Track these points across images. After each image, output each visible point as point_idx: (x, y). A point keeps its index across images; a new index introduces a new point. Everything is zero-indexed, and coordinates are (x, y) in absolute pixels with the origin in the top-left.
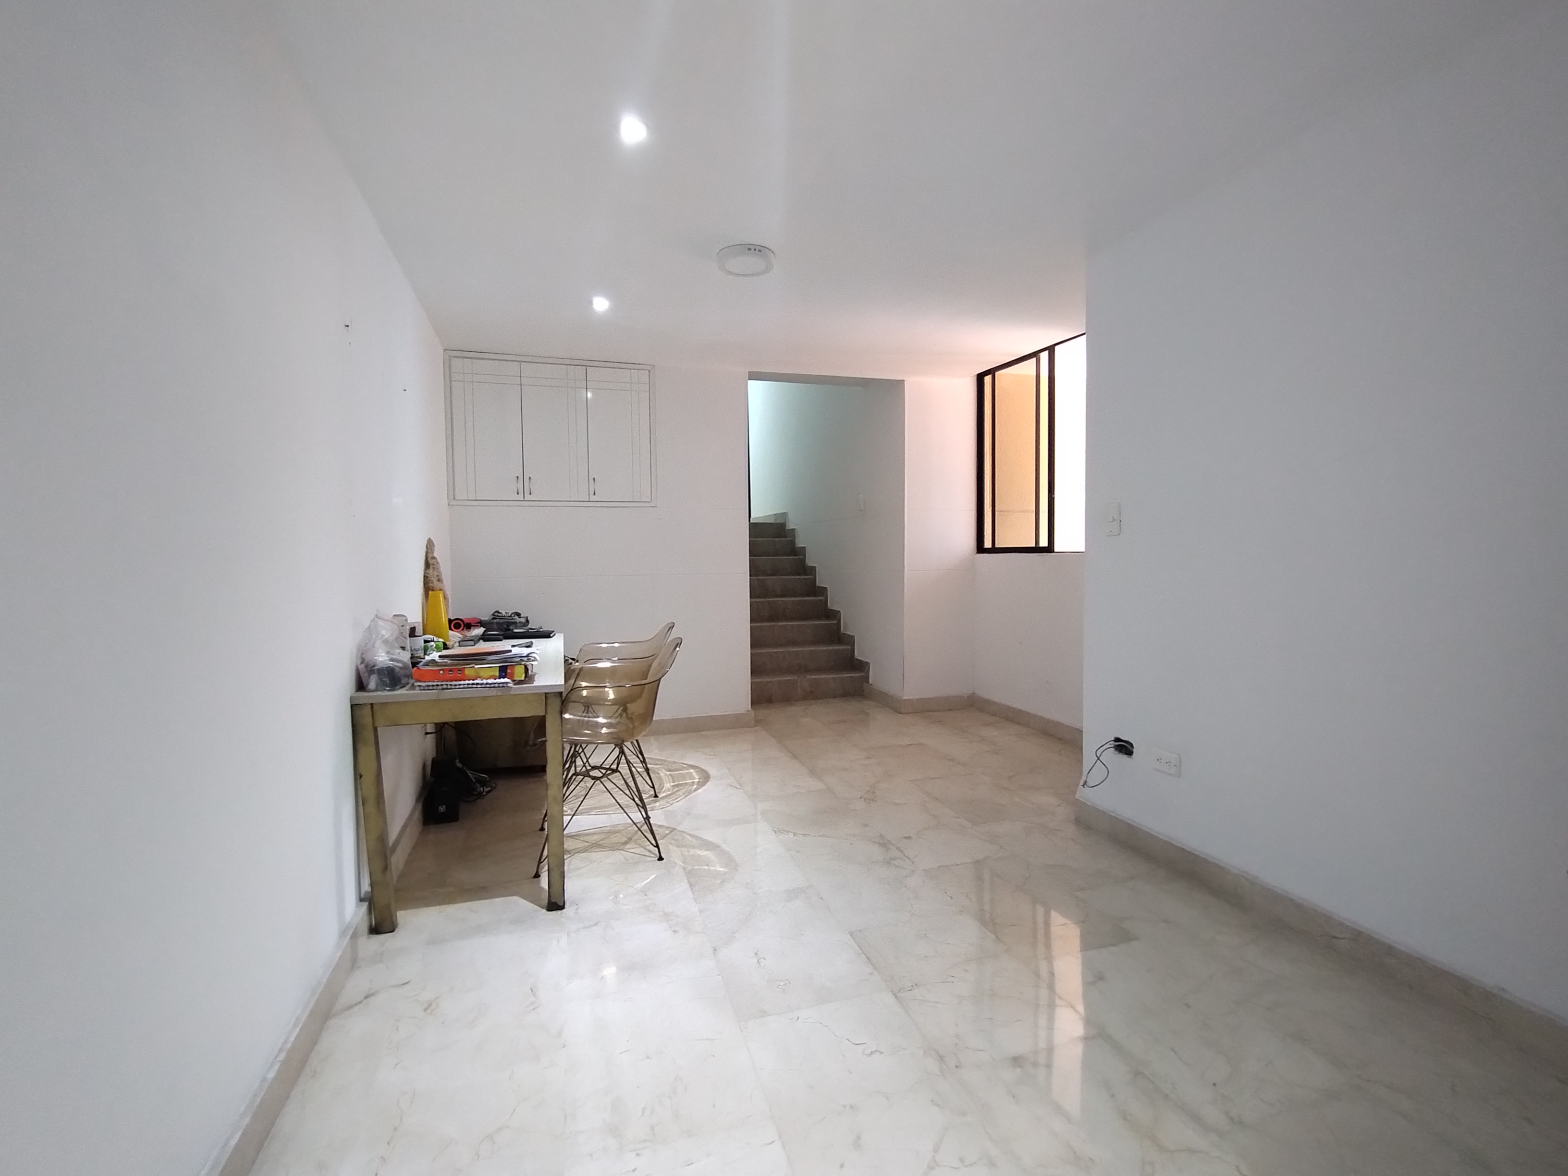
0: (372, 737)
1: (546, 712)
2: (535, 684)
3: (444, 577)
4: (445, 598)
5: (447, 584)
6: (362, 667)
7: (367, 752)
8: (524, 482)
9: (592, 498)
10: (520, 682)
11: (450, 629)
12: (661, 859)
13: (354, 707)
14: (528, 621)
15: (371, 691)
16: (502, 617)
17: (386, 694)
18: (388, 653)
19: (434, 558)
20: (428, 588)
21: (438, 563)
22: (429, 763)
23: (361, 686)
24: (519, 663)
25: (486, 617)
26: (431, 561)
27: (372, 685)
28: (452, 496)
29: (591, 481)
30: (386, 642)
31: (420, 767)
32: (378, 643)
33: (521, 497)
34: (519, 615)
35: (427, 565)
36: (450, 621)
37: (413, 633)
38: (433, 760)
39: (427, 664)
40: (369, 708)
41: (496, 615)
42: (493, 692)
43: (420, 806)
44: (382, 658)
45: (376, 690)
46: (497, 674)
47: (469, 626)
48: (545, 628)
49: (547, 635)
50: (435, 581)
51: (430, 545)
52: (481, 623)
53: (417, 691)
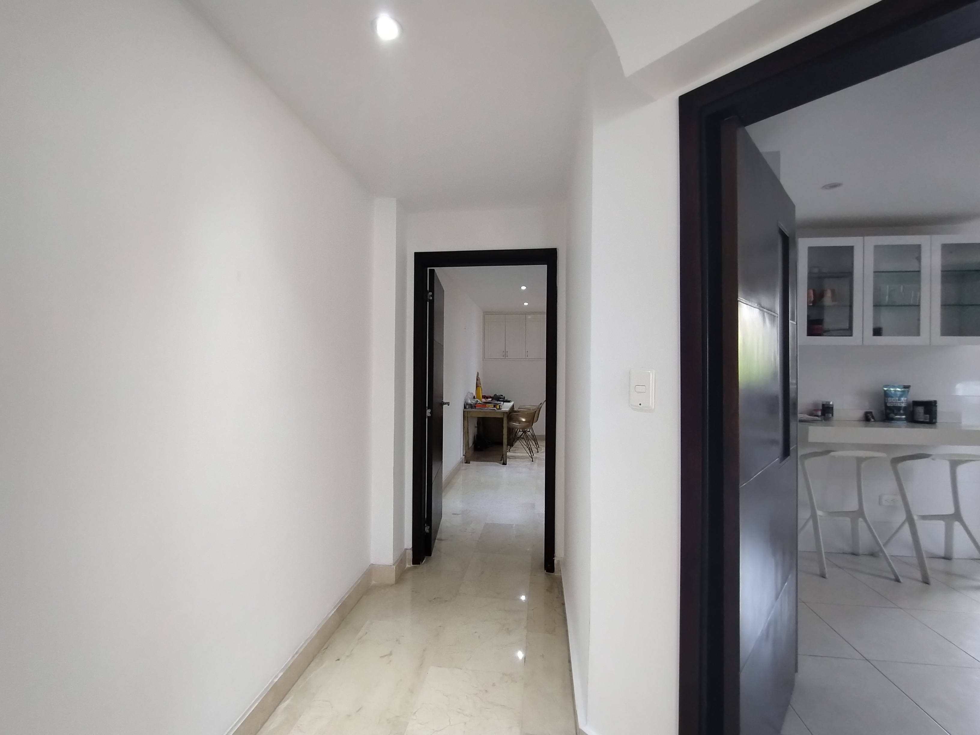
0: (467, 419)
1: (504, 416)
2: (502, 410)
3: (482, 383)
4: (481, 389)
5: (482, 385)
6: (465, 404)
7: (466, 422)
8: (505, 354)
9: (527, 358)
10: (497, 409)
11: (482, 398)
12: (533, 461)
13: (464, 412)
14: (504, 398)
15: (467, 409)
16: (497, 396)
17: (470, 410)
18: (471, 401)
19: (479, 378)
20: (477, 386)
21: (480, 379)
22: (476, 436)
23: (465, 408)
24: (498, 405)
25: (492, 396)
26: (478, 378)
27: (467, 407)
28: (484, 357)
29: (526, 352)
30: (470, 398)
31: (474, 436)
32: (468, 398)
33: (504, 357)
34: (502, 396)
35: (477, 380)
36: (483, 396)
37: (474, 397)
38: (477, 435)
39: (479, 403)
40: (467, 412)
41: (495, 395)
42: (491, 411)
43: (473, 446)
44: (469, 402)
45: (468, 408)
46: (493, 406)
47: (487, 398)
48: (509, 400)
49: (509, 402)
50: (479, 384)
51: (478, 374)
52: (491, 397)
53: (476, 409)
